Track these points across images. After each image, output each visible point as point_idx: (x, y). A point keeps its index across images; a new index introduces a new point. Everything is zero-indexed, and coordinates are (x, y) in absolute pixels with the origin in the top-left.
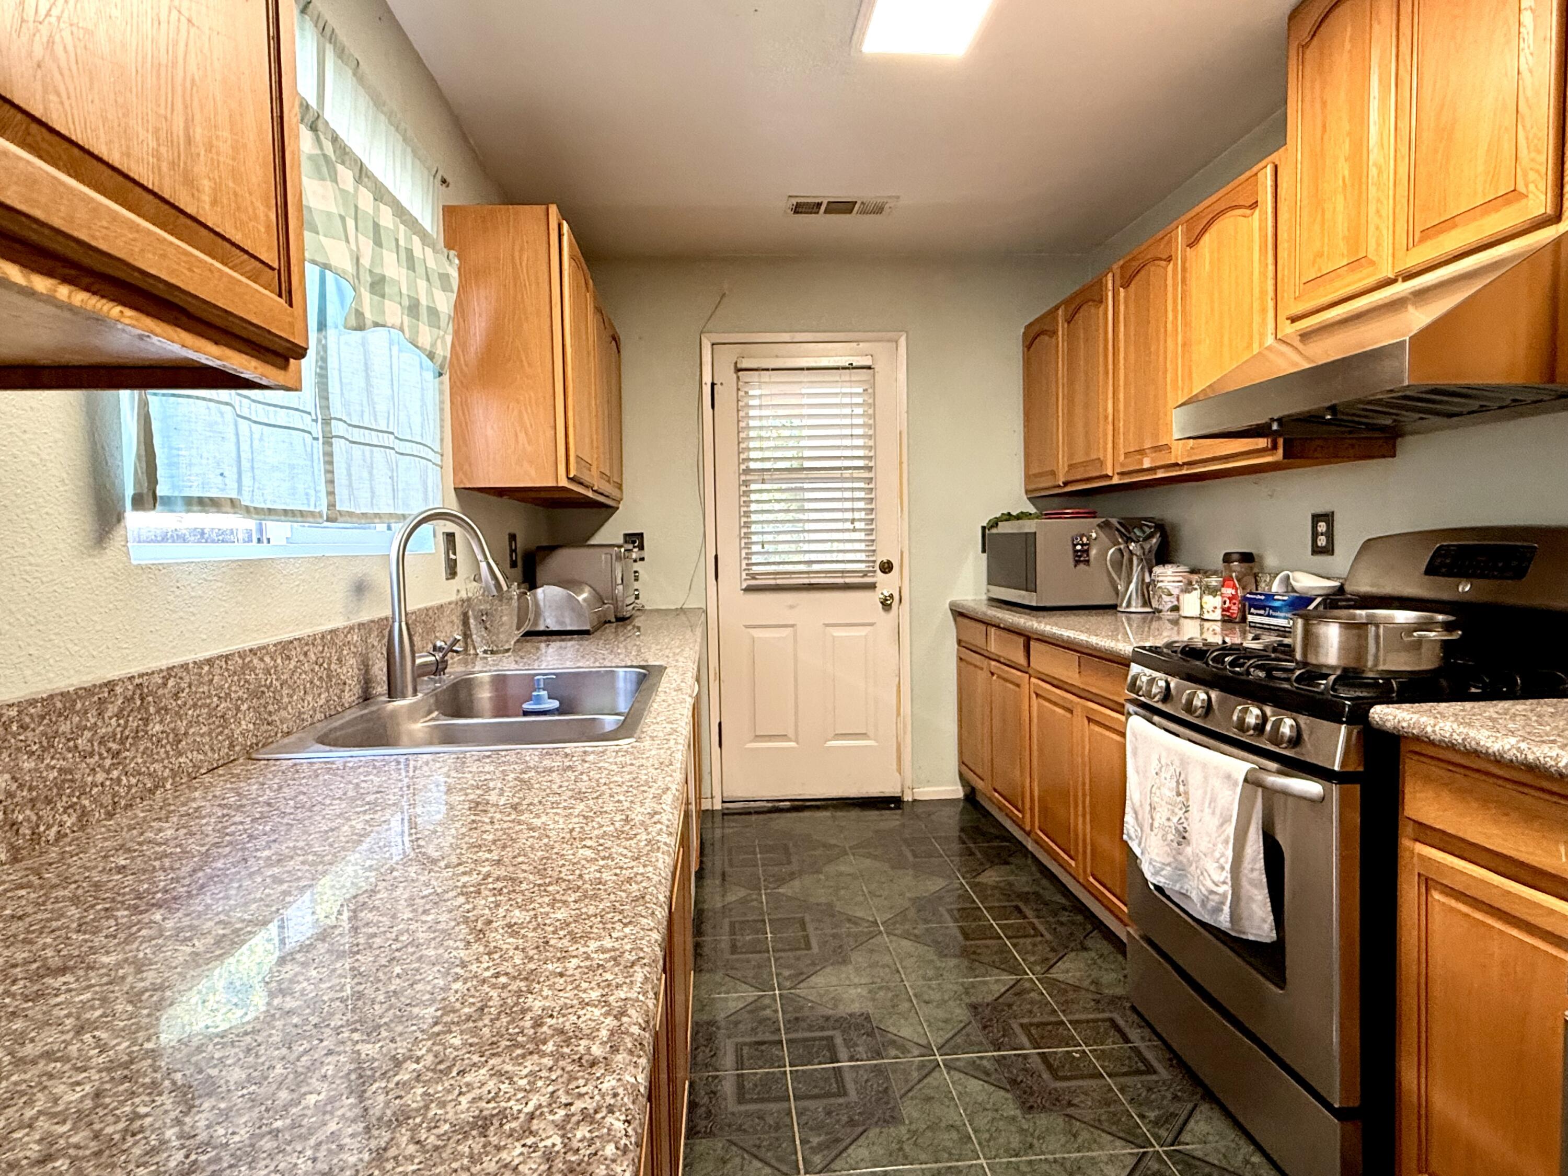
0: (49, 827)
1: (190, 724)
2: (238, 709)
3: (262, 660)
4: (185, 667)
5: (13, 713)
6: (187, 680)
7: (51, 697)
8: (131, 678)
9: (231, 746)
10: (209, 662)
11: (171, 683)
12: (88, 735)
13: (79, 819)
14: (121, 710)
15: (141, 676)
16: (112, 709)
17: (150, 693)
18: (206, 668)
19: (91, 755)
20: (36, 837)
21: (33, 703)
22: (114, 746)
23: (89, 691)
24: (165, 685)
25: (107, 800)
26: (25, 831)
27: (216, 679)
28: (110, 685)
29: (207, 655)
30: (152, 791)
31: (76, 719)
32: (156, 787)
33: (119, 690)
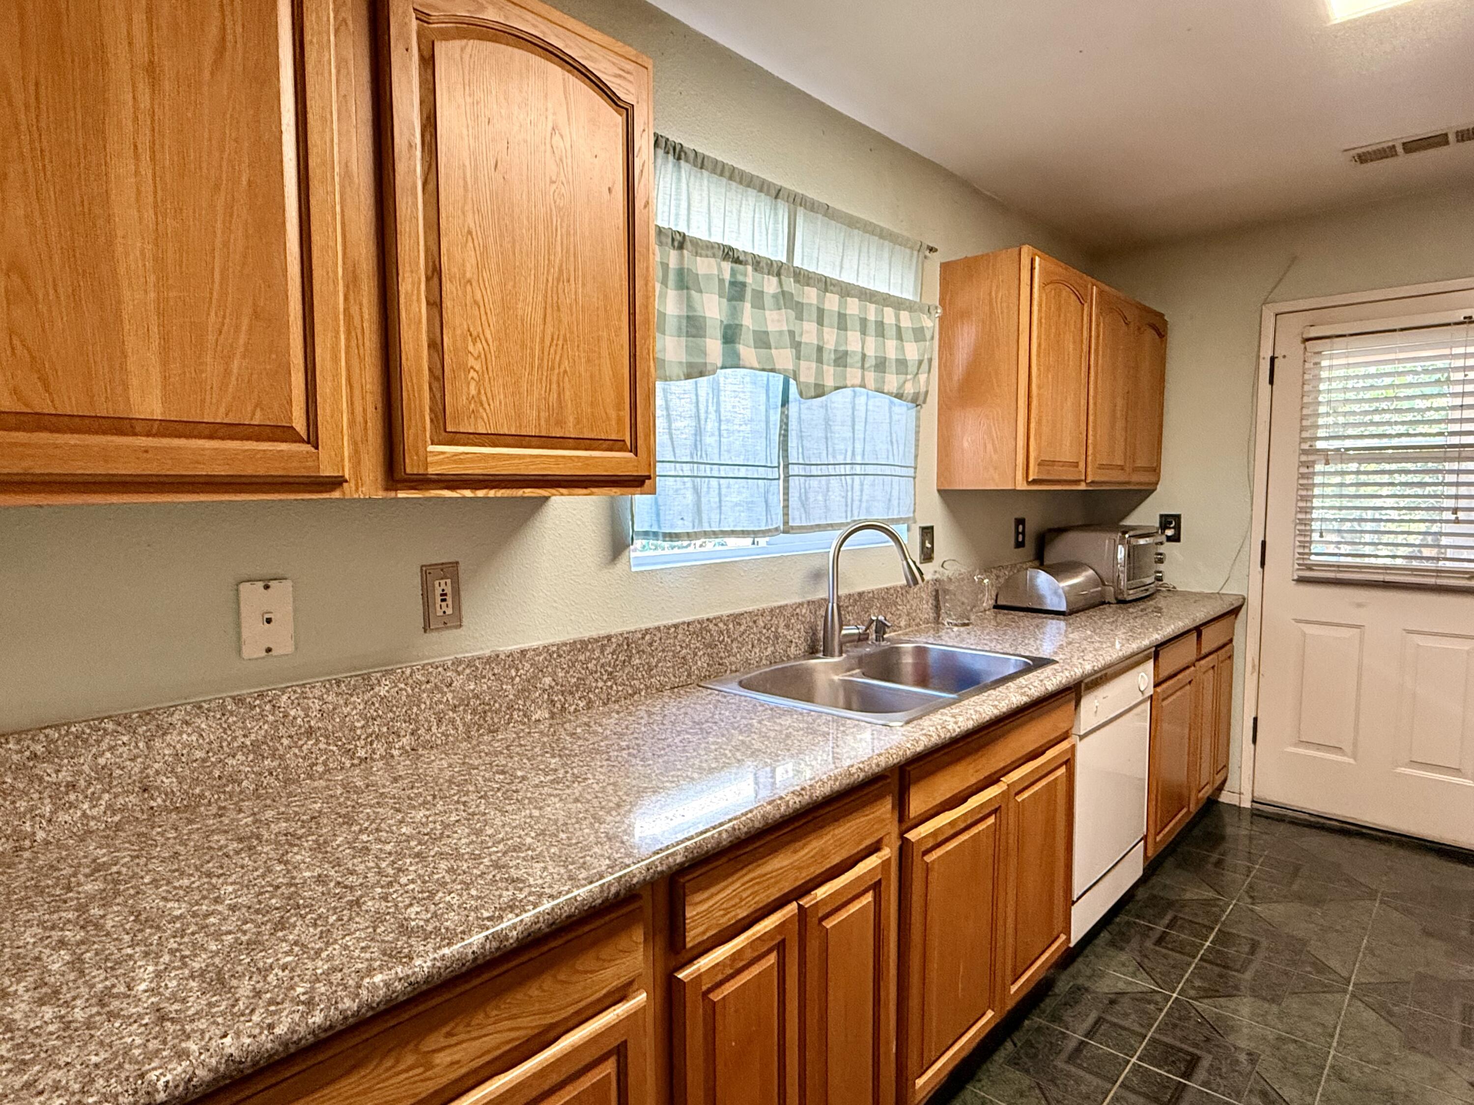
0: (570, 705)
1: (659, 661)
2: (695, 654)
3: (716, 625)
4: (658, 629)
5: (555, 649)
6: (659, 635)
7: (575, 642)
8: (621, 635)
9: (689, 676)
10: (676, 626)
11: (648, 637)
12: (594, 662)
13: (587, 704)
14: (614, 651)
15: (628, 633)
16: (609, 650)
17: (633, 642)
18: (673, 630)
19: (596, 672)
20: (563, 709)
21: (565, 644)
22: (610, 669)
23: (597, 641)
24: (643, 638)
25: (604, 696)
26: (558, 705)
27: (680, 636)
28: (609, 638)
29: (676, 621)
30: (632, 695)
31: (588, 654)
32: (635, 693)
33: (613, 640)
